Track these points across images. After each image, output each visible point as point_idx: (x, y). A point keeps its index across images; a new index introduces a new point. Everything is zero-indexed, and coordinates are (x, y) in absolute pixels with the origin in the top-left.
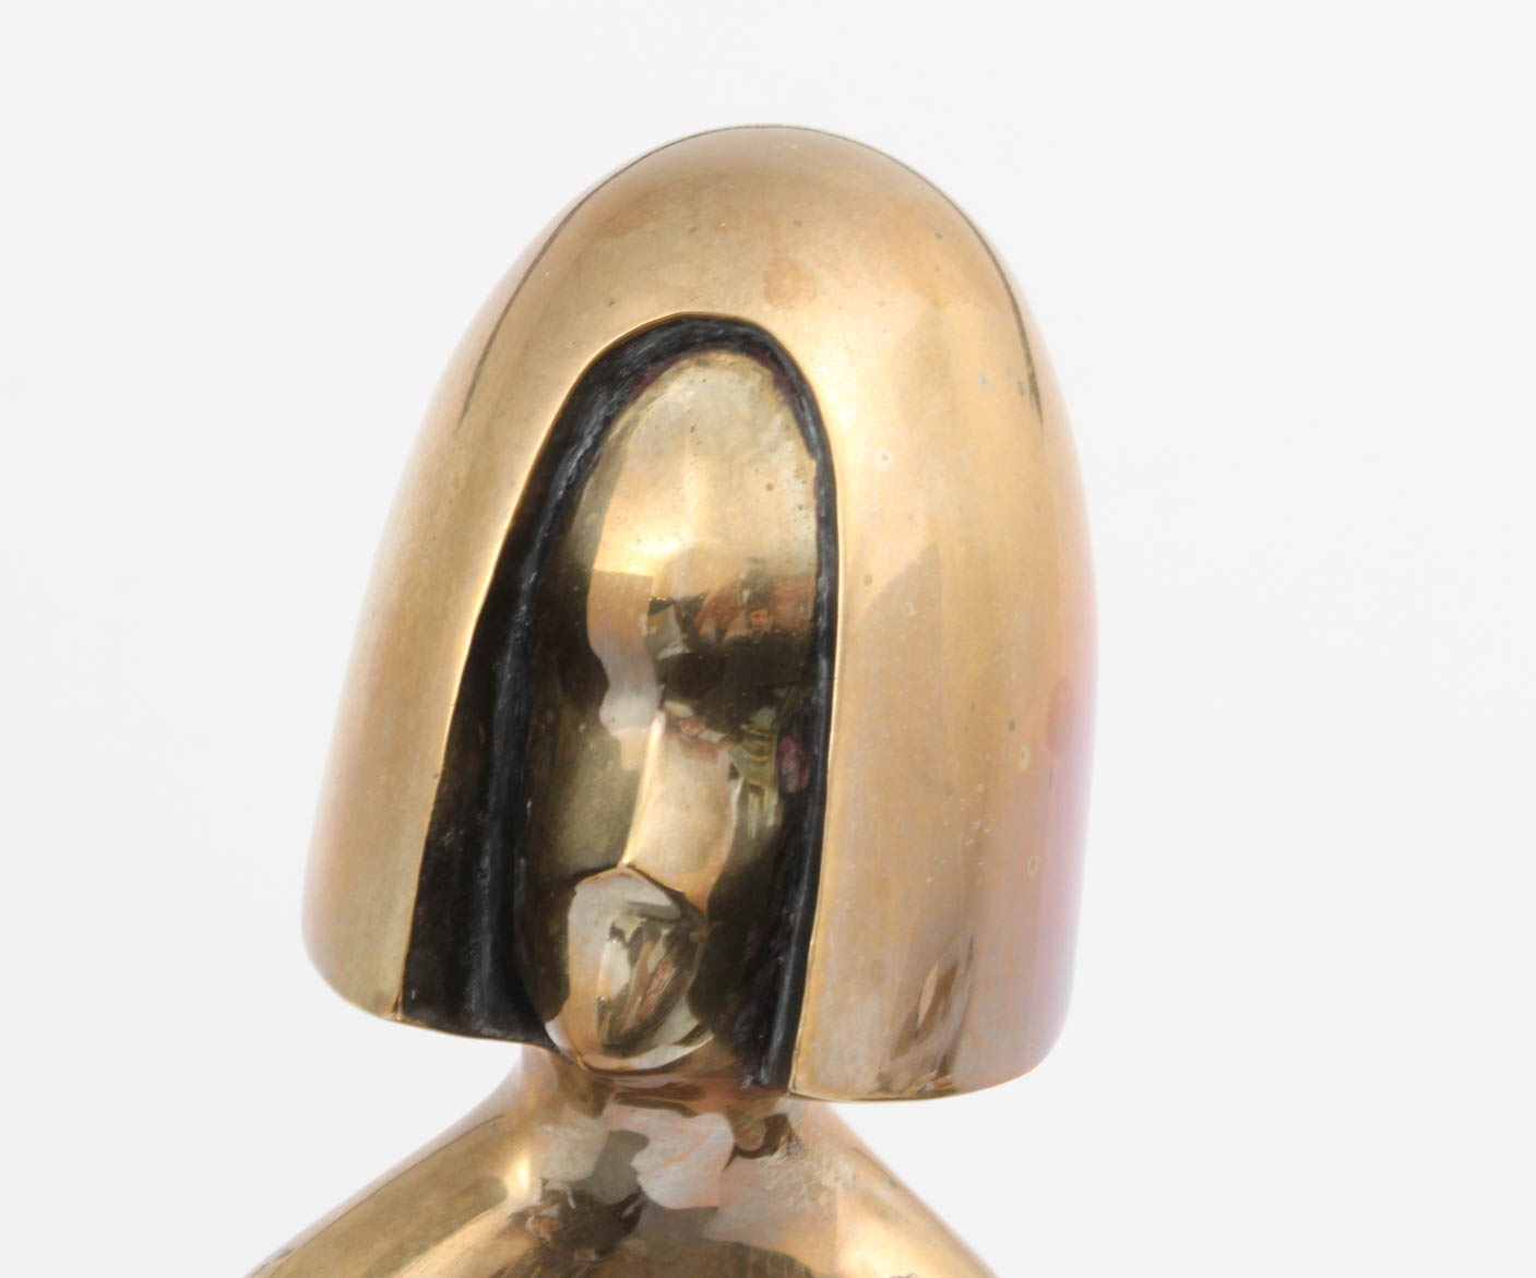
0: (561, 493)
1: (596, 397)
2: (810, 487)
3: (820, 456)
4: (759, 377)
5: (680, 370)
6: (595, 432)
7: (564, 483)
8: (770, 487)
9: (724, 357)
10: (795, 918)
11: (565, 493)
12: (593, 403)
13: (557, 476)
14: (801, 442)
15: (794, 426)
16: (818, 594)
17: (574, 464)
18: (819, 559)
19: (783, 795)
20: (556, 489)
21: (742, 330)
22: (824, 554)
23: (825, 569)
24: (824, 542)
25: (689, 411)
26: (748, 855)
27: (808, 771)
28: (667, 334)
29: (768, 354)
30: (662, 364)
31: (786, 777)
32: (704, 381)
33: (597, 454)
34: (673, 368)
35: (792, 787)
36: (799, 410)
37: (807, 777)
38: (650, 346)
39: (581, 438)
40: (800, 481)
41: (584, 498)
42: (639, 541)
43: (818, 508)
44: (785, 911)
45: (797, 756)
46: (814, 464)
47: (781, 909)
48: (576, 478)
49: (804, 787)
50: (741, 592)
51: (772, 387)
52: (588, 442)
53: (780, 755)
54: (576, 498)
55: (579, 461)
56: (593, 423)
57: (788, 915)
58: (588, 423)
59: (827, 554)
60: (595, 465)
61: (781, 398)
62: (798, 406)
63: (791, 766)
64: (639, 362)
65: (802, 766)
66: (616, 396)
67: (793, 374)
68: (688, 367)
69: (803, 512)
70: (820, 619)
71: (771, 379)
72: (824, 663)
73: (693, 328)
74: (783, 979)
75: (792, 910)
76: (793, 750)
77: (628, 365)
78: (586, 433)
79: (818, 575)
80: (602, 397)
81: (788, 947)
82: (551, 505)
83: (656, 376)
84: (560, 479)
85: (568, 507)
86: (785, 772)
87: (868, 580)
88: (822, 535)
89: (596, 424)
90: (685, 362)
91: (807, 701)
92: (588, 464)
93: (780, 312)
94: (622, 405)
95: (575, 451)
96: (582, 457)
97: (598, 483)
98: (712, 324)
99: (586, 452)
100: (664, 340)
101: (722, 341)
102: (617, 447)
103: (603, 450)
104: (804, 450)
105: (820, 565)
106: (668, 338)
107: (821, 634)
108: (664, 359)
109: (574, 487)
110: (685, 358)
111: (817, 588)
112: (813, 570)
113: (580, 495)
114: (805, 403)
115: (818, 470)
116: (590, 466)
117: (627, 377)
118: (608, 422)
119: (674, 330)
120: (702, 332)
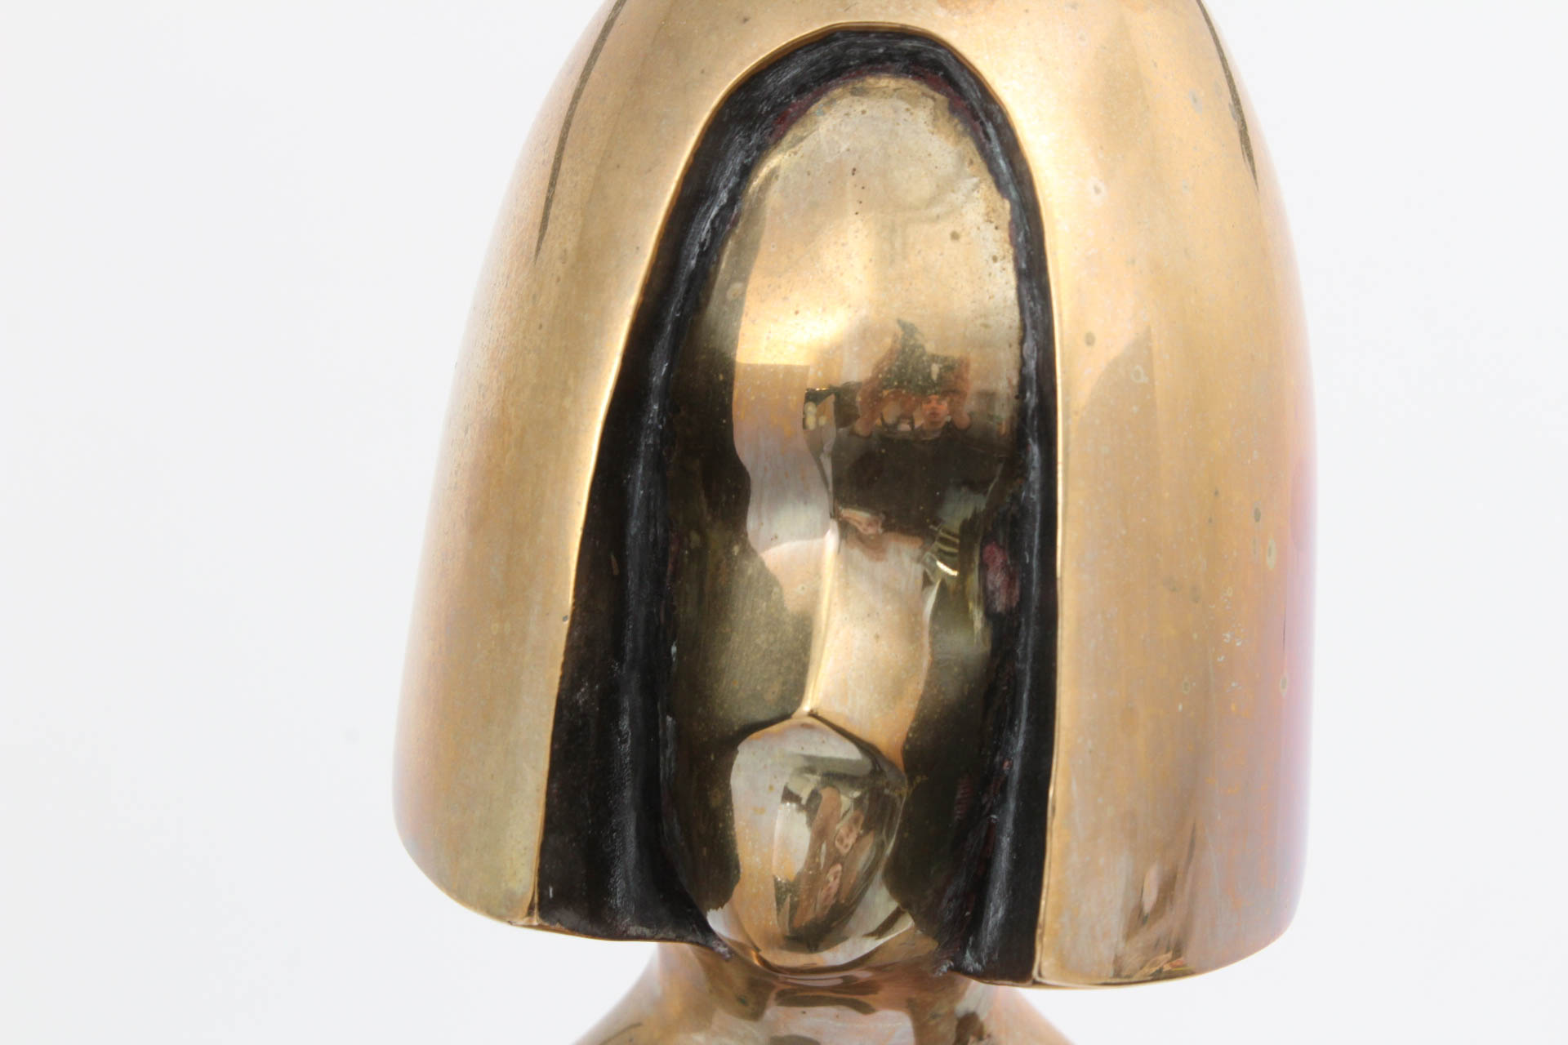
0: (693, 262)
1: (731, 140)
2: (1004, 234)
3: (1014, 194)
4: (931, 103)
5: (832, 101)
6: (731, 185)
7: (697, 250)
8: (955, 236)
9: (886, 82)
10: (1011, 766)
11: (698, 261)
12: (728, 147)
13: (688, 241)
14: (989, 179)
15: (978, 160)
16: (1023, 363)
17: (708, 225)
18: (1022, 320)
19: (989, 615)
20: (688, 257)
21: (907, 44)
22: (1028, 314)
23: (1030, 332)
24: (1027, 299)
25: (848, 150)
26: (951, 691)
27: (1018, 584)
28: (816, 55)
29: (941, 73)
30: (809, 96)
31: (993, 593)
32: (864, 112)
33: (735, 211)
34: (824, 100)
35: (1000, 605)
36: (984, 140)
37: (1017, 592)
38: (795, 72)
39: (715, 193)
40: (992, 226)
41: (723, 265)
42: (797, 313)
43: (1016, 260)
44: (998, 759)
45: (1005, 566)
46: (1007, 205)
47: (994, 756)
48: (711, 243)
49: (1014, 604)
50: (930, 366)
51: (947, 114)
52: (724, 197)
53: (984, 567)
54: (712, 268)
55: (713, 223)
56: (727, 173)
57: (1002, 764)
58: (722, 173)
59: (1032, 314)
60: (735, 224)
61: (960, 127)
62: (982, 136)
63: (997, 579)
64: (781, 93)
65: (1011, 578)
66: (755, 138)
67: (974, 95)
68: (841, 97)
69: (998, 265)
70: (1028, 395)
71: (946, 104)
72: (1035, 450)
73: (847, 46)
74: (1000, 841)
75: (1006, 756)
76: (999, 560)
77: (768, 98)
78: (721, 185)
79: (1022, 342)
80: (738, 139)
81: (1004, 800)
82: (683, 277)
83: (803, 111)
84: (692, 245)
85: (702, 282)
86: (990, 587)
87: (1090, 340)
88: (1024, 292)
89: (730, 176)
90: (837, 92)
91: (1015, 497)
92: (725, 225)
93: (956, 18)
94: (762, 150)
95: (709, 208)
96: (716, 216)
97: (740, 245)
98: (872, 39)
99: (722, 209)
100: (812, 64)
101: (883, 63)
102: (760, 201)
103: (744, 205)
104: (994, 189)
105: (1023, 328)
106: (817, 62)
107: (1030, 412)
108: (810, 89)
109: (710, 254)
110: (837, 86)
111: (1022, 356)
112: (1015, 334)
113: (718, 262)
114: (991, 131)
115: (1012, 210)
116: (728, 227)
117: (768, 113)
118: (746, 172)
119: (825, 50)
120: (857, 51)
